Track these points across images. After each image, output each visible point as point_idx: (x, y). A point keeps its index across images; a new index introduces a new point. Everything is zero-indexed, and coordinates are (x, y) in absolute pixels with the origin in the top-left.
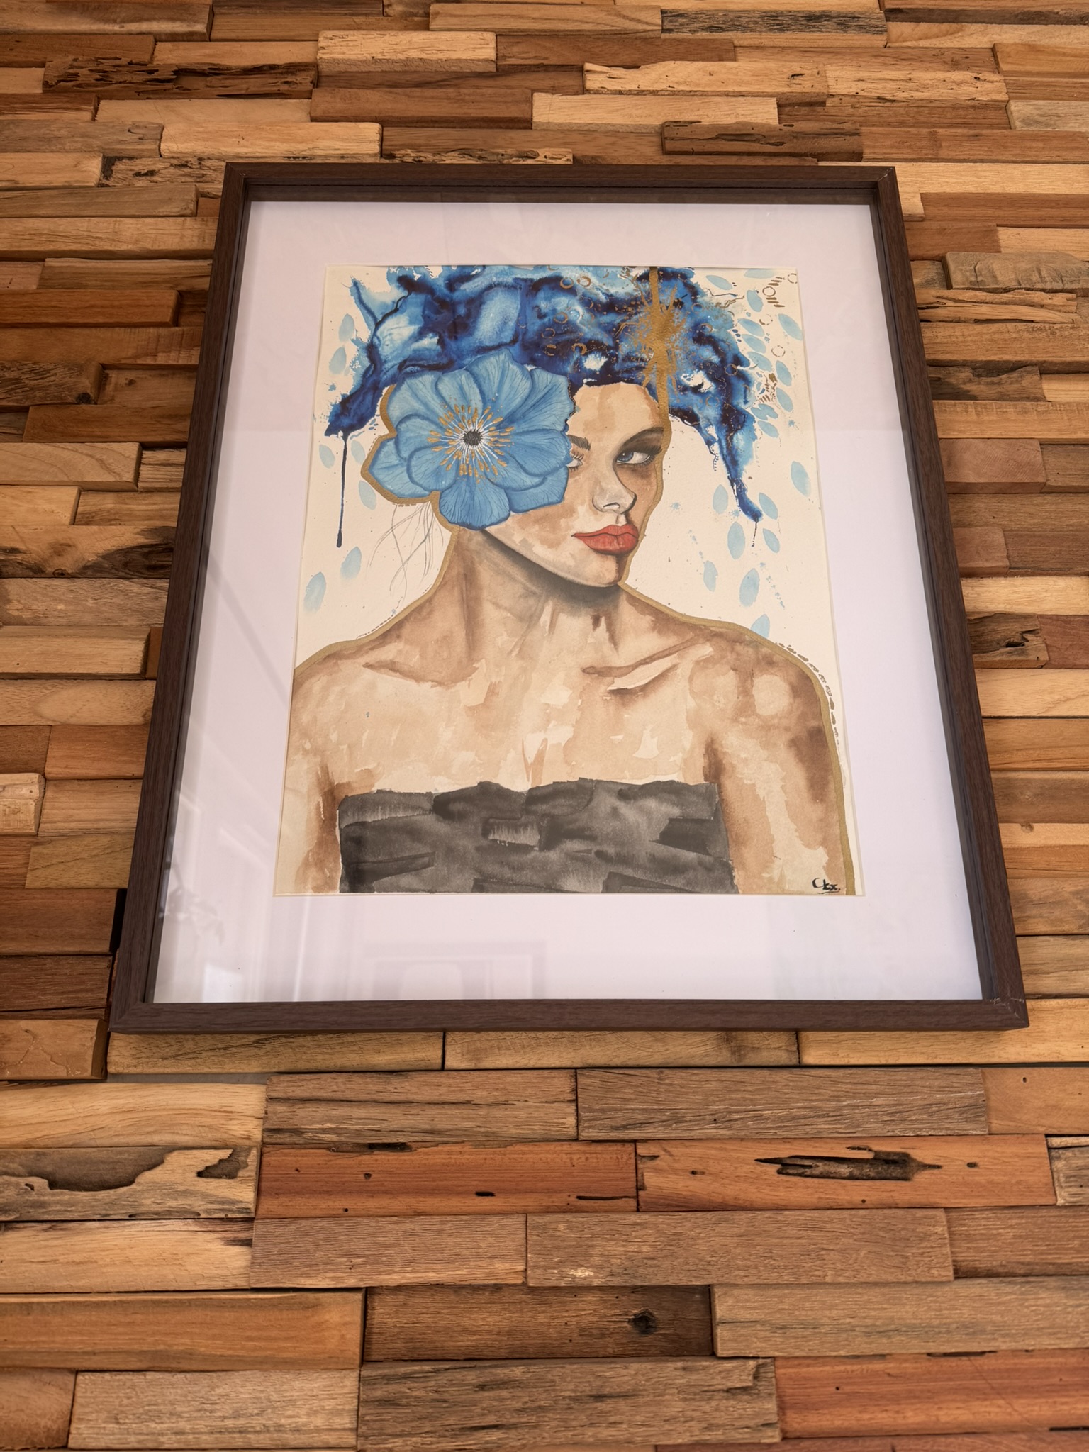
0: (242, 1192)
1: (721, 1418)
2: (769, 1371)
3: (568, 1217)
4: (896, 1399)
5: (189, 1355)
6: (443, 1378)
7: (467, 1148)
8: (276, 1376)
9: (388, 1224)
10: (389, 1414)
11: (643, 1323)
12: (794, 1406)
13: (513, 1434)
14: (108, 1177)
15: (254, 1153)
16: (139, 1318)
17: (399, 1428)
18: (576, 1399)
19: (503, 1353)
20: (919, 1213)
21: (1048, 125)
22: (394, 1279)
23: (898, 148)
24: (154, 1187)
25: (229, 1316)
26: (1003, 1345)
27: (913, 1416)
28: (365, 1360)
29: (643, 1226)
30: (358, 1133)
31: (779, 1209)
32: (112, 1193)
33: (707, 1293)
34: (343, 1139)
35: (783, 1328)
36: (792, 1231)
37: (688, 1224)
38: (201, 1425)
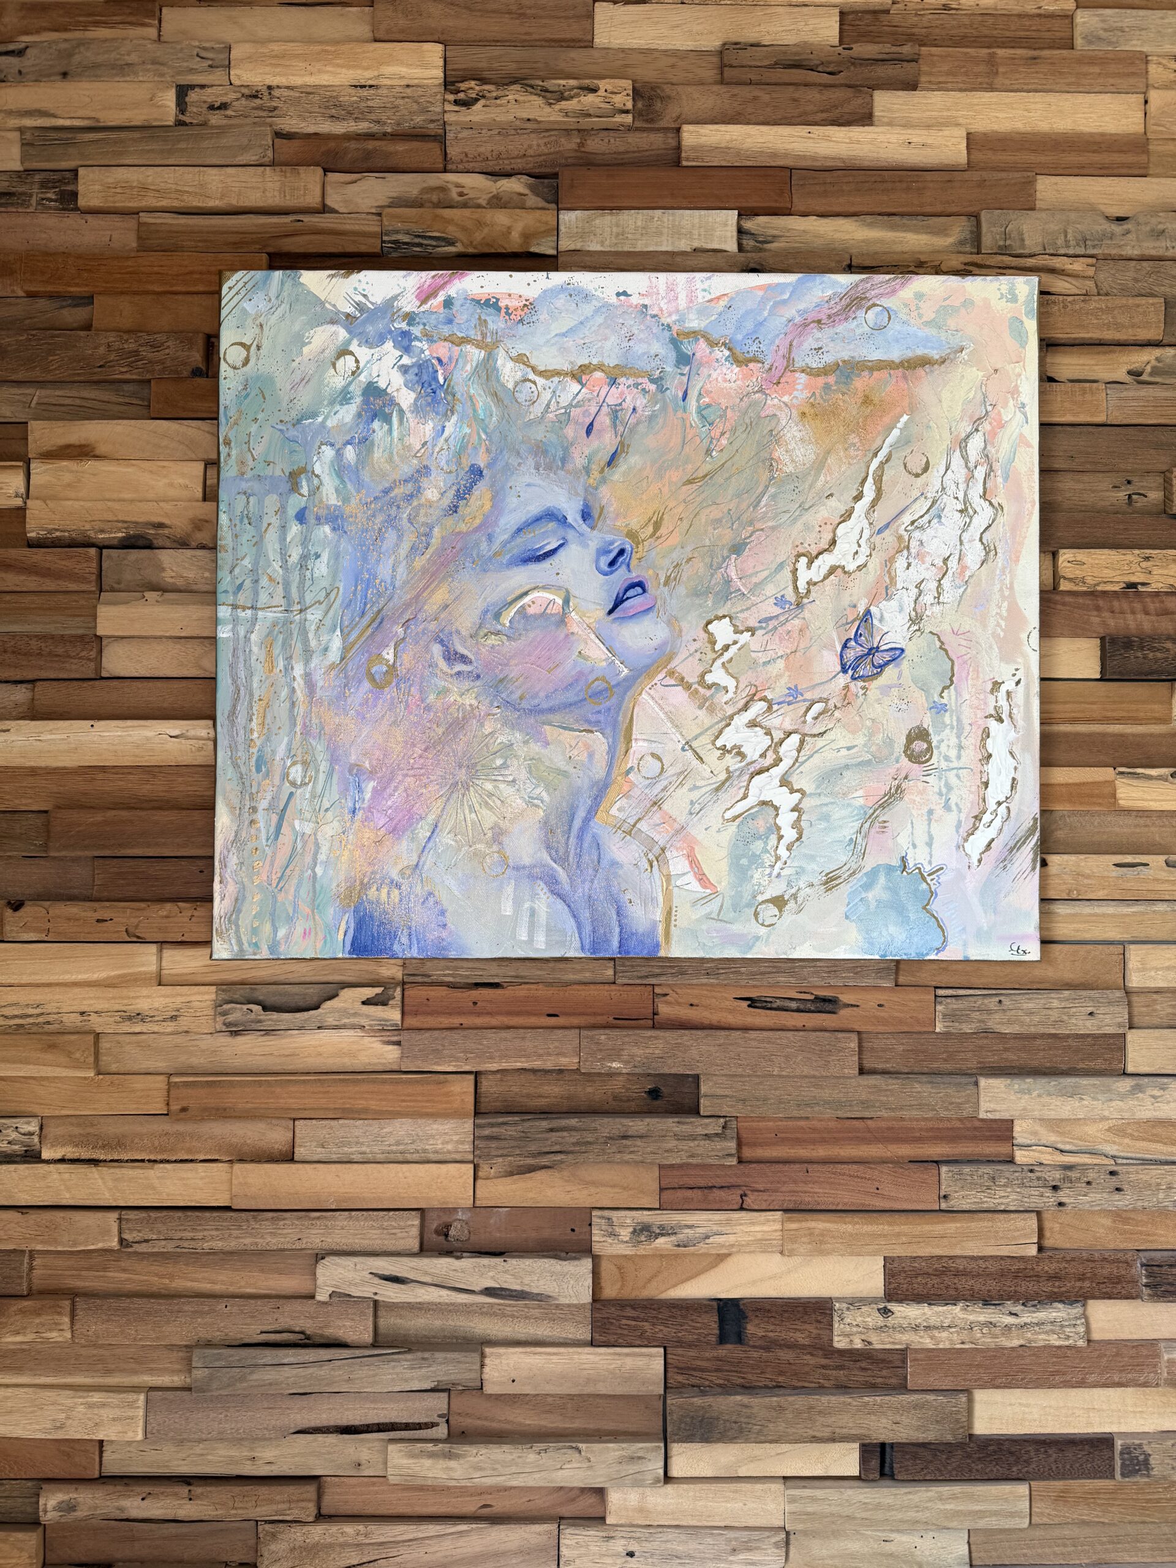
0: (394, 1015)
1: (700, 1151)
2: (734, 1124)
3: (607, 1031)
4: (813, 1142)
5: (365, 1110)
6: (527, 1124)
7: (541, 986)
8: (420, 1121)
9: (489, 1034)
10: (494, 1144)
11: (654, 1094)
12: (748, 1145)
13: (570, 1156)
14: (301, 1004)
15: (399, 990)
16: (331, 1089)
17: (500, 1152)
18: (611, 1138)
19: (564, 1109)
20: (840, 1035)
21: (1110, 43)
22: (494, 1066)
23: (954, 75)
24: (334, 1010)
25: (387, 1088)
26: (884, 1114)
27: (821, 1152)
28: (477, 1113)
29: (656, 1038)
30: (467, 977)
31: (746, 1029)
32: (306, 1015)
33: (697, 1078)
34: (458, 980)
35: (744, 1100)
36: (754, 1044)
37: (686, 1036)
38: (376, 1149)
